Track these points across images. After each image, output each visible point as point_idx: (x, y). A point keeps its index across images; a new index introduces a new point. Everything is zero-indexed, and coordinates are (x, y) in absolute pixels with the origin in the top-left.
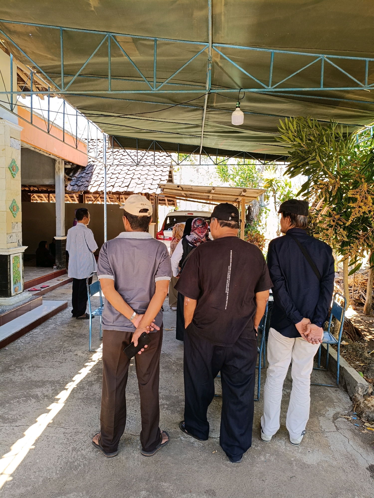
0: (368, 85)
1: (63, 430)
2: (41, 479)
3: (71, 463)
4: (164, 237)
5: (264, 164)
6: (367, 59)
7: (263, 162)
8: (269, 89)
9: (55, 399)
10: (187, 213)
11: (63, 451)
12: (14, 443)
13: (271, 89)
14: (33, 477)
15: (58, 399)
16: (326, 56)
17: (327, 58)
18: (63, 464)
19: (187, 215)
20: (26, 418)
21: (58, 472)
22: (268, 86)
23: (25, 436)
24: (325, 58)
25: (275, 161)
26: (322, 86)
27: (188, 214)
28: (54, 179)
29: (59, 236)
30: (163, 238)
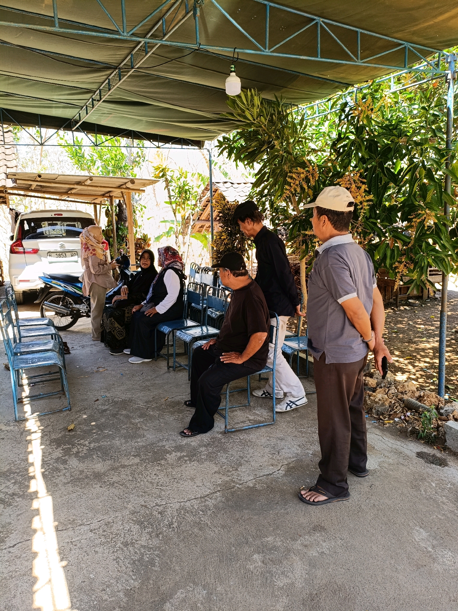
0: (361, 60)
1: (86, 528)
2: (121, 595)
3: (139, 561)
4: (24, 249)
5: (158, 147)
6: (360, 30)
7: (156, 143)
8: (267, 52)
9: (31, 493)
10: (53, 214)
11: (113, 552)
12: (31, 569)
13: (268, 52)
14: (106, 597)
15: (36, 493)
16: (322, 19)
17: (323, 22)
18: (129, 566)
19: (53, 216)
20: (13, 532)
21: (134, 577)
22: (265, 49)
23: (39, 555)
24: (321, 22)
25: (171, 143)
26: (319, 56)
27: (55, 215)
30: (22, 250)
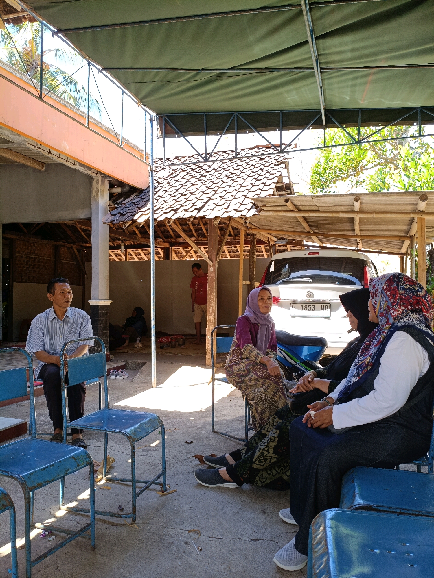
19: (307, 256)
28: (91, 207)
29: (95, 299)
